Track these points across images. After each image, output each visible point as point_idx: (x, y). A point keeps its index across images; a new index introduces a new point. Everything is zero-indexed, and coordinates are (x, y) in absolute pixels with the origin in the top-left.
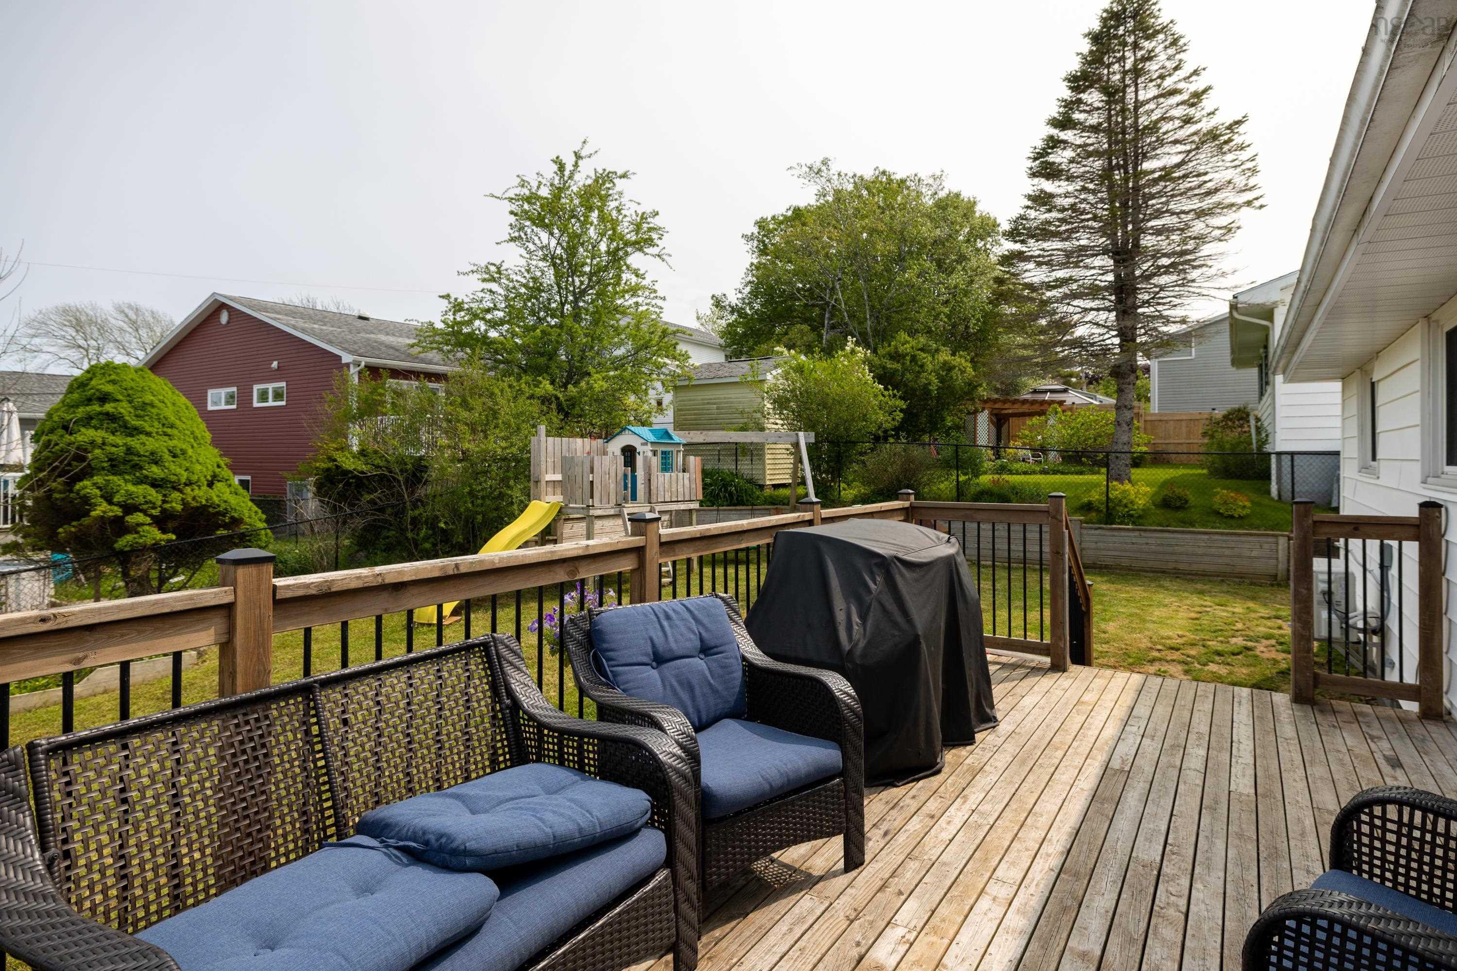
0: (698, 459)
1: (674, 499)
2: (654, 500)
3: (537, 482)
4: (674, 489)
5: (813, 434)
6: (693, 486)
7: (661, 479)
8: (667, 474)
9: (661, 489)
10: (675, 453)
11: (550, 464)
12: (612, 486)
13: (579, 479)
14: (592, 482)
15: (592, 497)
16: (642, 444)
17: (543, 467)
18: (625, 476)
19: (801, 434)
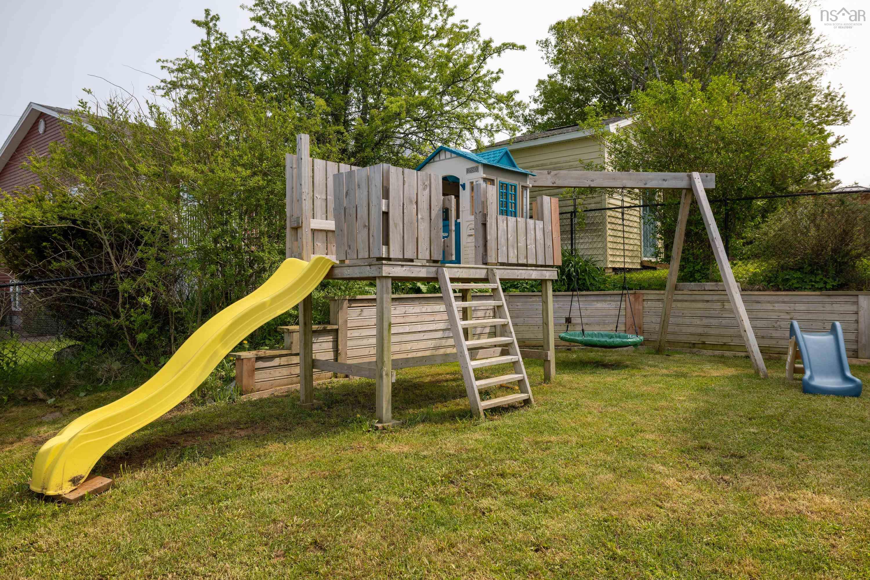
0: (555, 200)
1: (522, 261)
2: (492, 259)
3: (296, 229)
4: (522, 244)
5: (712, 176)
6: (549, 243)
7: (502, 226)
8: (512, 220)
9: (502, 241)
10: (519, 189)
11: (319, 204)
12: (424, 226)
13: (363, 212)
14: (386, 214)
15: (386, 242)
16: (469, 171)
17: (307, 205)
18: (446, 212)
19: (696, 175)
